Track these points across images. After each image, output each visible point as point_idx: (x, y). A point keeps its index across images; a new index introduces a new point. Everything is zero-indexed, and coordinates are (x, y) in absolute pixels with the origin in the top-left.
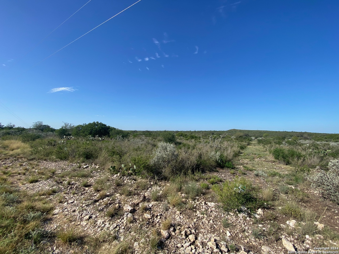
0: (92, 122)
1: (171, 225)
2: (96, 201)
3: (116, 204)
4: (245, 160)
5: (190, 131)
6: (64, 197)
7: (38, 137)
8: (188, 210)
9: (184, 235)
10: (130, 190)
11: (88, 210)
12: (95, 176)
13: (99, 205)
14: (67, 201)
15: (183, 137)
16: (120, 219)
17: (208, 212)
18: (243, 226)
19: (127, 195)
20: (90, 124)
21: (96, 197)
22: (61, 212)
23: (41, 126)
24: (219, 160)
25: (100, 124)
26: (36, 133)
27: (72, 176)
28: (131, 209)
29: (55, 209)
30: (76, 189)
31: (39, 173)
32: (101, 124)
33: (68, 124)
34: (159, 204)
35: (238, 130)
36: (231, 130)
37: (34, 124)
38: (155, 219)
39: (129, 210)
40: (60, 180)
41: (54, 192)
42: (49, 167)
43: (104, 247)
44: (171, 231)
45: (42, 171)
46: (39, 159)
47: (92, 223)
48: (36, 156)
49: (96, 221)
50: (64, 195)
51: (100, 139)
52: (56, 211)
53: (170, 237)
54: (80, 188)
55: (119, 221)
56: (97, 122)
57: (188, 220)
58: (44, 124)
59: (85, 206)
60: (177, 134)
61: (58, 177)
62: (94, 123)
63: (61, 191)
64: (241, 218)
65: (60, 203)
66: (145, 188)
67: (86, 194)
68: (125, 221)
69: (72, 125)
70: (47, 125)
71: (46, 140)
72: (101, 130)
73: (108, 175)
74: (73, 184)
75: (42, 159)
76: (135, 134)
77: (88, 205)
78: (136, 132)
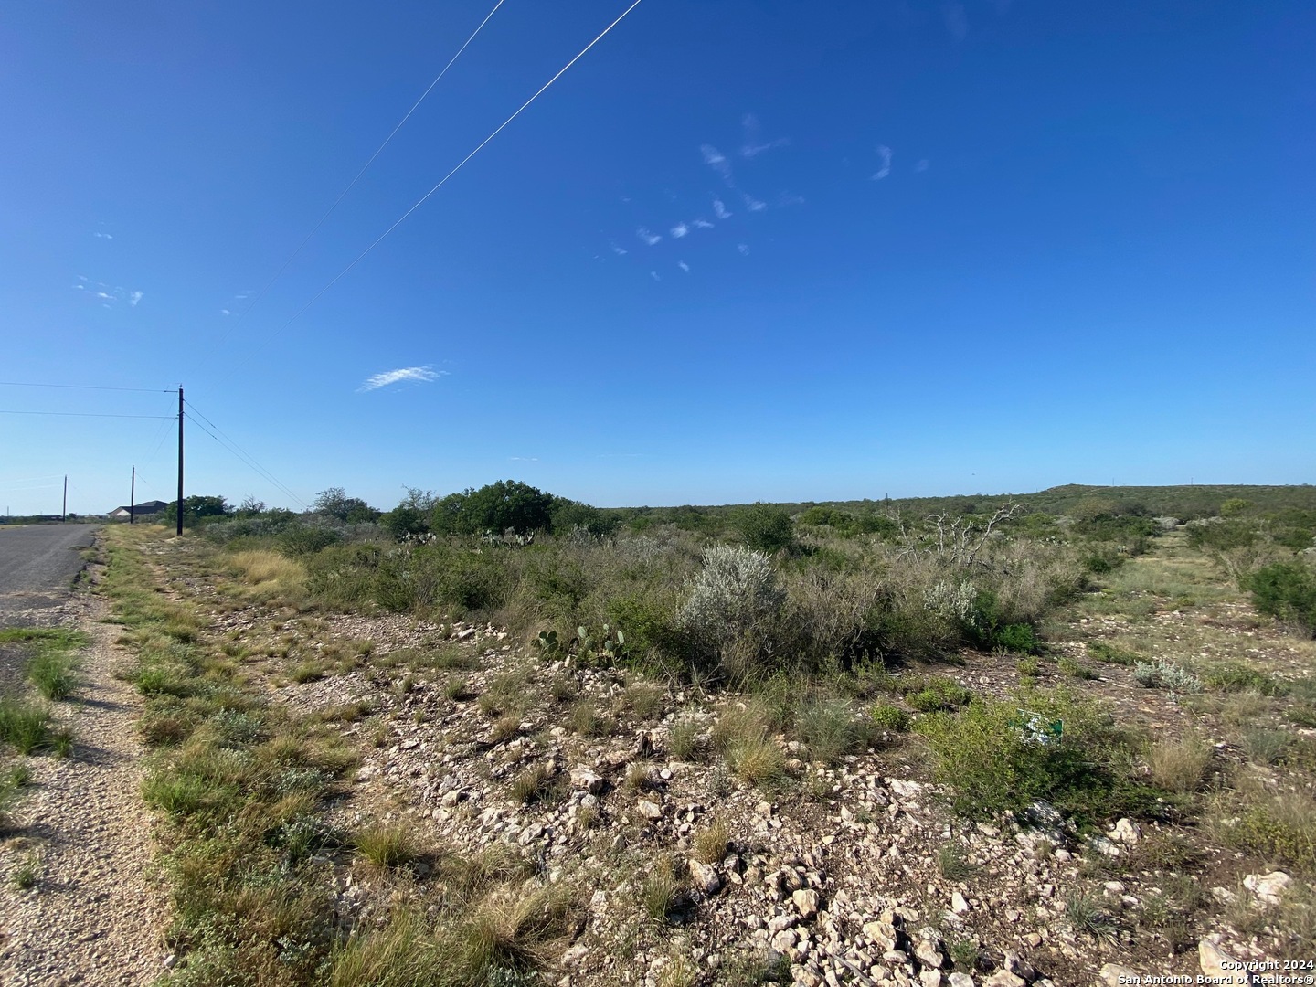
0: (492, 483)
1: (731, 848)
2: (485, 747)
3: (547, 760)
4: (1108, 617)
5: (867, 502)
6: (393, 729)
7: (331, 539)
8: (806, 801)
9: (774, 886)
10: (602, 717)
11: (459, 774)
12: (491, 667)
13: (493, 761)
14: (400, 742)
15: (832, 524)
16: (557, 813)
17: (885, 814)
18: (1032, 879)
19: (588, 735)
20: (486, 489)
21: (487, 735)
22: (378, 776)
23: (341, 502)
24: (968, 614)
25: (517, 489)
26: (323, 525)
27: (419, 664)
28: (596, 782)
29: (362, 765)
30: (429, 707)
31: (326, 654)
32: (520, 487)
33: (421, 493)
34: (697, 770)
35: (1090, 488)
36: (1056, 490)
37: (319, 497)
38: (677, 822)
39: (587, 781)
40: (383, 676)
41: (364, 712)
42: (355, 634)
43: (495, 895)
44: (728, 868)
45: (334, 647)
46: (328, 610)
47: (466, 817)
48: (322, 600)
49: (479, 811)
50: (393, 723)
51: (520, 540)
52: (365, 771)
53: (720, 887)
54: (441, 705)
55: (551, 816)
56: (510, 482)
57: (798, 837)
58: (349, 495)
59: (451, 760)
60: (808, 513)
61: (380, 665)
62: (500, 484)
63: (383, 709)
64: (1029, 850)
65: (377, 747)
66: (656, 712)
67: (457, 724)
68: (573, 820)
69: (433, 497)
70: (358, 500)
71: (352, 550)
72: (521, 508)
73: (532, 662)
74: (420, 690)
75: (336, 609)
76: (642, 519)
77: (459, 757)
78: (645, 512)
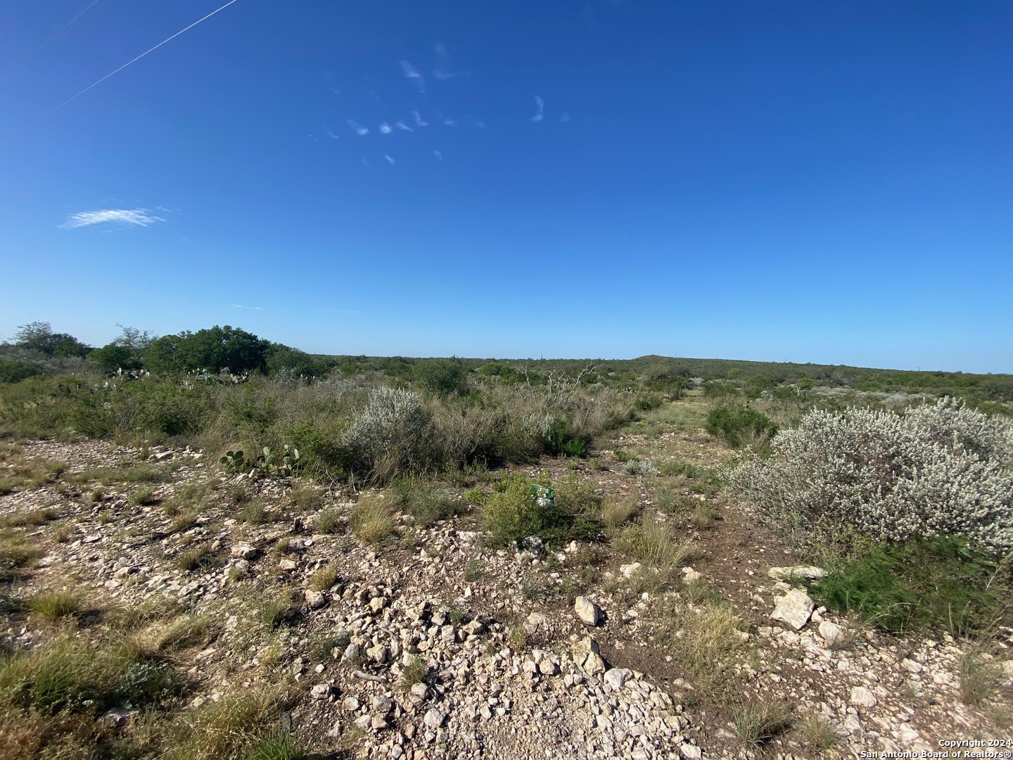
1: (338, 580)
2: (162, 536)
3: (213, 541)
4: (635, 436)
6: (77, 528)
7: (33, 372)
8: (402, 549)
9: (361, 598)
11: (134, 557)
12: (182, 479)
13: (167, 545)
14: (82, 538)
16: (214, 574)
17: (447, 551)
19: (254, 523)
21: (165, 528)
22: (59, 563)
23: (46, 336)
26: (24, 358)
27: (110, 479)
28: (250, 551)
29: (45, 556)
30: (116, 511)
31: (17, 473)
33: (138, 332)
34: (333, 538)
36: (644, 358)
37: (22, 330)
38: (306, 570)
39: (243, 552)
40: (74, 490)
41: (50, 517)
42: (51, 457)
43: (149, 630)
44: (333, 592)
45: (25, 467)
46: (24, 436)
47: (135, 583)
48: (17, 428)
49: (148, 579)
50: (79, 524)
51: (234, 378)
52: (47, 560)
53: (326, 603)
54: (129, 508)
55: (208, 577)
57: (387, 570)
58: (56, 330)
59: (128, 547)
61: (71, 481)
63: (70, 514)
65: (60, 542)
67: (140, 522)
68: (227, 577)
69: (150, 337)
70: (66, 335)
71: (55, 382)
72: (238, 351)
73: (220, 474)
74: (109, 499)
75: (33, 436)
77: (136, 545)
